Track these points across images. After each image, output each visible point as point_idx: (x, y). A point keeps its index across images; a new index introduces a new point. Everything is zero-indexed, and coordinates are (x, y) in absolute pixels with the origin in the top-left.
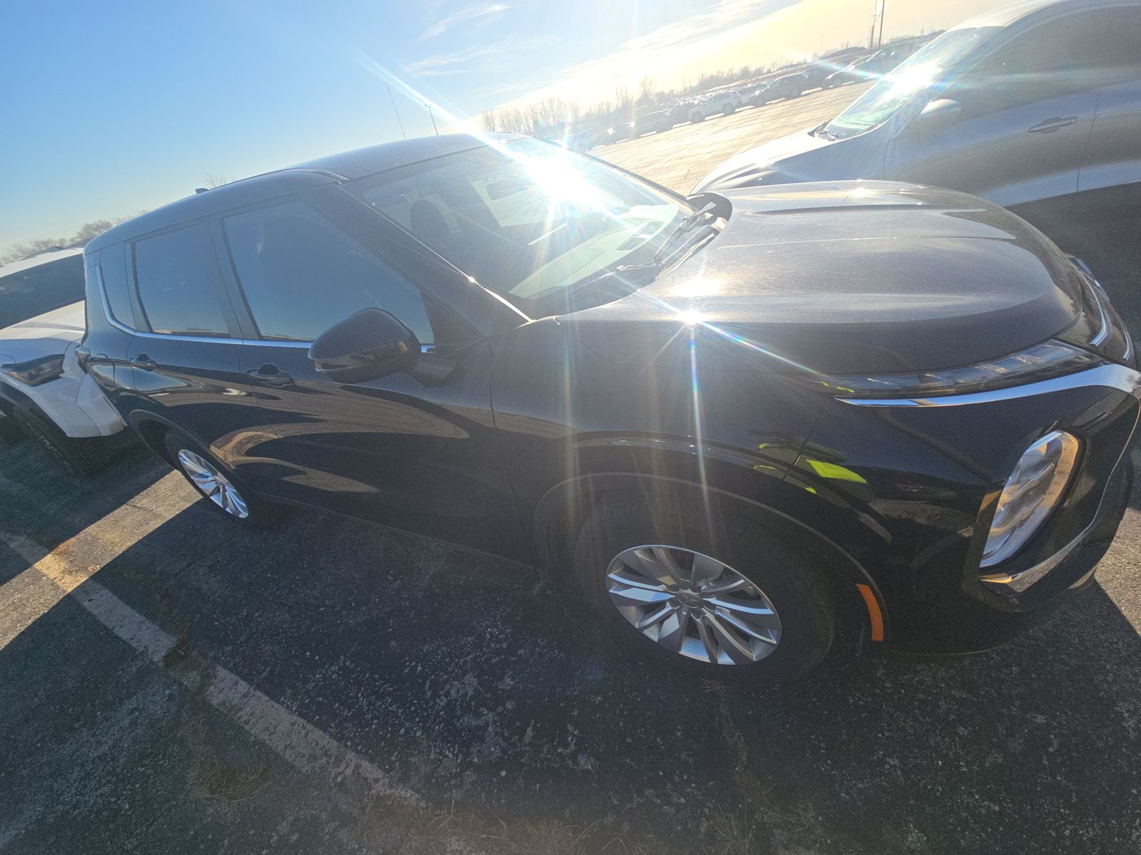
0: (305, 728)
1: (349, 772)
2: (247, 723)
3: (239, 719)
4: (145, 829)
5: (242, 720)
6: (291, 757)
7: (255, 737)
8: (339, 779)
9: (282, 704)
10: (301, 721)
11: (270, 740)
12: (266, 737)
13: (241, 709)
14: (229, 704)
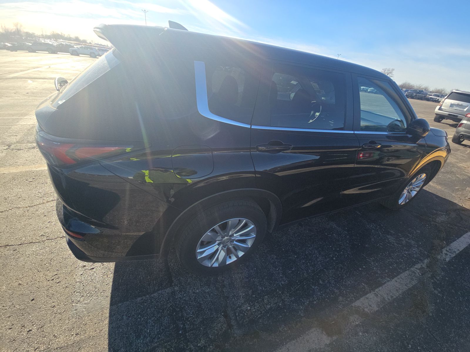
0: (399, 278)
1: (418, 271)
2: (392, 297)
3: (389, 300)
4: (438, 342)
5: (390, 298)
6: (410, 285)
7: (400, 295)
8: (420, 274)
9: (385, 283)
10: (396, 279)
11: (402, 290)
12: (401, 291)
13: (384, 298)
14: (379, 302)
